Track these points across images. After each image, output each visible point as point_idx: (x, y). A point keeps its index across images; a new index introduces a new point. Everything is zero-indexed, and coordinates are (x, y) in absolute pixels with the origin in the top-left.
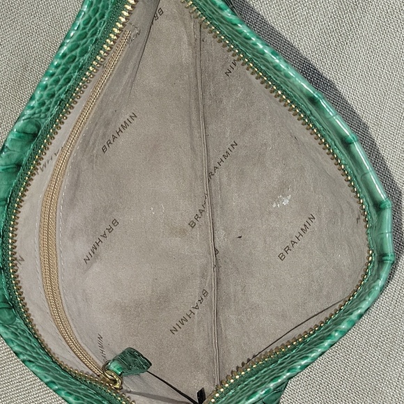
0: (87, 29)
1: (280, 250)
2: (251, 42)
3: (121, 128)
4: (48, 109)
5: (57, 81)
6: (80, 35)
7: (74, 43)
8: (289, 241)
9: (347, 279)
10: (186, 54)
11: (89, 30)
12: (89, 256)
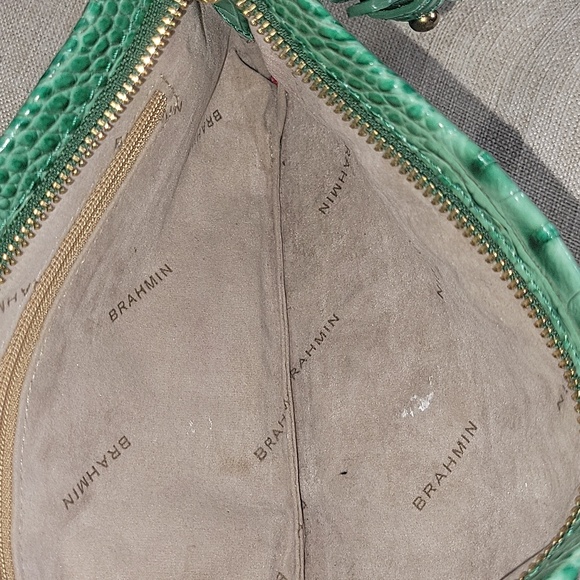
0: (90, 54)
1: (415, 491)
2: (369, 68)
3: (144, 286)
4: (13, 192)
5: (32, 140)
6: (78, 61)
7: (66, 74)
8: (431, 475)
9: (542, 524)
10: (256, 180)
11: (95, 57)
12: (74, 496)
